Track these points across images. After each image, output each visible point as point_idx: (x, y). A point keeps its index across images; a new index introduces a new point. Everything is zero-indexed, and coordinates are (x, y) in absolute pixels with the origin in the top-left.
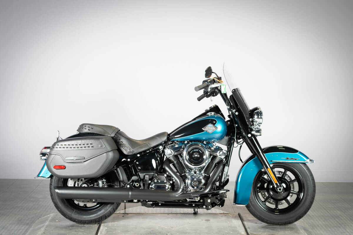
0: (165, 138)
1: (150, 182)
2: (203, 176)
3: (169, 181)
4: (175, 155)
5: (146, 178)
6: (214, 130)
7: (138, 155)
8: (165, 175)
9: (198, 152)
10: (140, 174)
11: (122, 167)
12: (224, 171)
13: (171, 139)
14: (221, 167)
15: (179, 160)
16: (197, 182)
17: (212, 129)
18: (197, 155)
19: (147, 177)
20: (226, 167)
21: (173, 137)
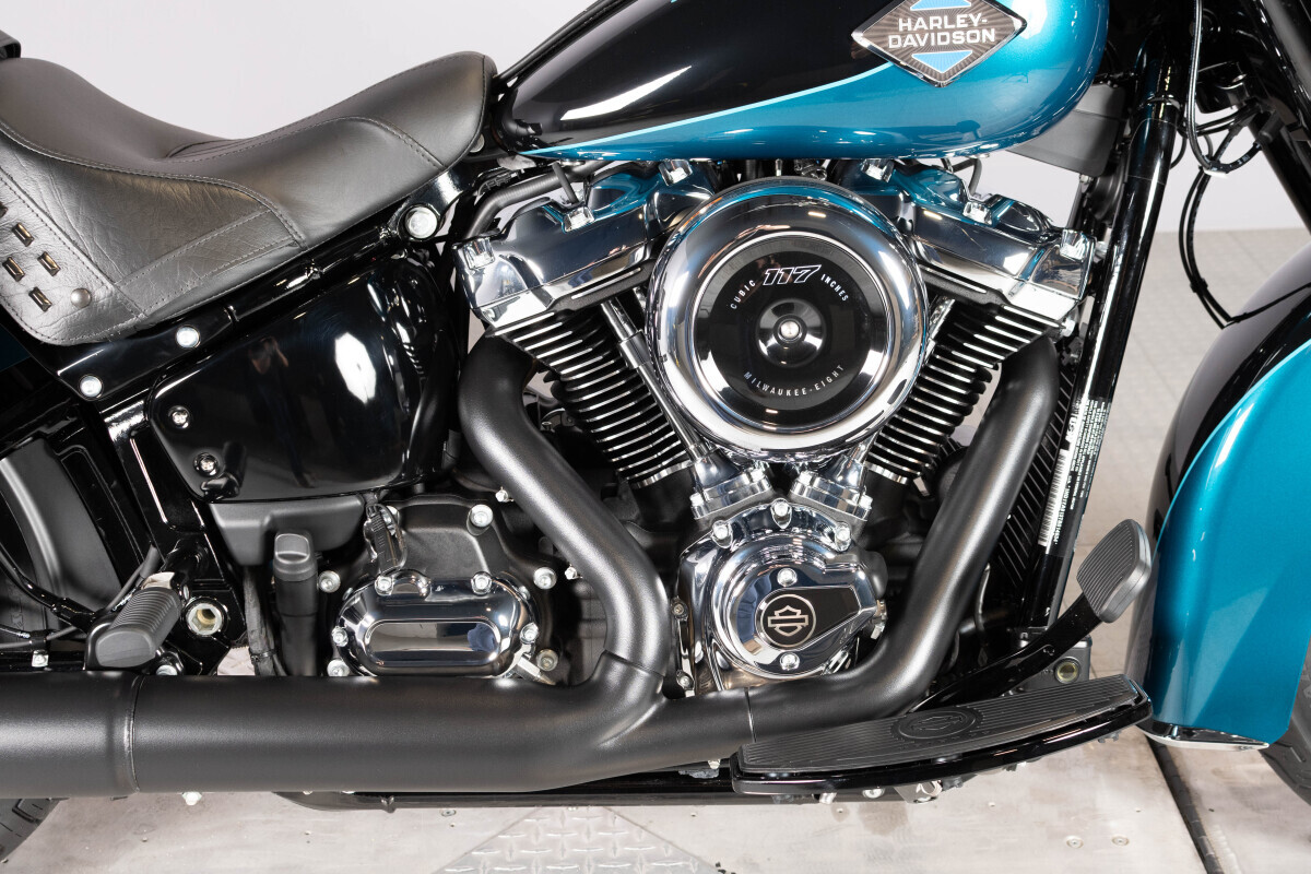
0: (461, 130)
1: (331, 582)
2: (859, 511)
3: (526, 567)
4: (567, 312)
5: (282, 564)
6: (980, 49)
7: (188, 338)
8: (482, 515)
9: (811, 292)
10: (227, 517)
11: (40, 442)
12: (1066, 445)
13: (518, 137)
14: (1037, 402)
15: (616, 352)
16: (805, 610)
17: (959, 38)
18: (804, 329)
19: (294, 551)
20: (1084, 403)
21: (544, 121)
